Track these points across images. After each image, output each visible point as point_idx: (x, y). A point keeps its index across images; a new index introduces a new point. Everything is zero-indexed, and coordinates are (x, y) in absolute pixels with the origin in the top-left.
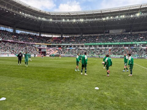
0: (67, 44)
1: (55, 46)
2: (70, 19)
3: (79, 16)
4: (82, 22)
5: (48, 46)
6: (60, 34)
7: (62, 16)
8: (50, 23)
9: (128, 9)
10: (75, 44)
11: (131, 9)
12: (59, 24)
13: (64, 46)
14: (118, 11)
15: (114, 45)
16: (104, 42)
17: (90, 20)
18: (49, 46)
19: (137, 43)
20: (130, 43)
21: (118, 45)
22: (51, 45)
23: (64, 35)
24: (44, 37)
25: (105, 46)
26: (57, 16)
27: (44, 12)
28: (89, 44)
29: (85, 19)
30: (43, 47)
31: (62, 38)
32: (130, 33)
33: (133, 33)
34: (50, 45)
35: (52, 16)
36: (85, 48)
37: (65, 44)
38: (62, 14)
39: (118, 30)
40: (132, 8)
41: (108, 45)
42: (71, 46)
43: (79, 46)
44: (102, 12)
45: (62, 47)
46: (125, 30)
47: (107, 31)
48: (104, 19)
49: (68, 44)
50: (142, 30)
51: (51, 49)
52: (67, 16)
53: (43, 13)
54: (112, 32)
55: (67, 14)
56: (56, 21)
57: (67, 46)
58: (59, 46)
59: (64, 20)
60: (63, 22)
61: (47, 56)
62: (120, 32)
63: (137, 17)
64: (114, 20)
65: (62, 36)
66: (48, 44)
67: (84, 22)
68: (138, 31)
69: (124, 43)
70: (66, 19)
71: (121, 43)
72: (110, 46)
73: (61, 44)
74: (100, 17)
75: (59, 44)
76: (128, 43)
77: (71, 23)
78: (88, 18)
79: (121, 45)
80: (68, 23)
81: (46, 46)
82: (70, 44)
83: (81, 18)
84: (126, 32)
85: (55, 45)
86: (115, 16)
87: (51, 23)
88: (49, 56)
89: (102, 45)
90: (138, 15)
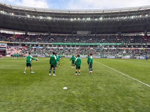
0: (33, 43)
1: (18, 45)
2: (36, 16)
3: (47, 13)
4: (50, 20)
5: (8, 44)
6: (25, 31)
7: (27, 11)
8: (11, 17)
9: (93, 13)
10: (42, 43)
11: (95, 13)
12: (22, 20)
13: (29, 45)
14: (85, 13)
15: (81, 46)
16: (72, 42)
17: (58, 19)
18: (10, 45)
19: (100, 44)
20: (95, 44)
21: (85, 45)
22: (13, 44)
23: (29, 32)
24: (3, 33)
25: (73, 46)
26: (21, 10)
27: (4, 4)
28: (58, 44)
29: (53, 17)
30: (1, 45)
31: (26, 36)
32: (94, 35)
33: (97, 35)
34: (11, 43)
35: (14, 10)
36: (54, 48)
37: (30, 43)
38: (26, 10)
39: (84, 32)
40: (97, 13)
41: (76, 45)
42: (37, 45)
43: (46, 45)
44: (70, 13)
45: (26, 45)
46: (90, 32)
47: (75, 32)
48: (72, 20)
49: (35, 43)
50: (104, 33)
51: (13, 48)
52: (33, 12)
53: (2, 5)
54: (79, 33)
55: (32, 10)
56: (20, 16)
57: (33, 45)
58: (23, 45)
59: (29, 16)
60: (27, 18)
61: (7, 56)
62: (86, 33)
63: (100, 21)
64: (81, 22)
65: (26, 33)
66: (9, 42)
67: (52, 21)
68: (101, 34)
69: (90, 44)
70: (31, 15)
71: (87, 44)
72: (77, 46)
73: (25, 43)
74: (69, 18)
75: (23, 43)
76: (92, 44)
77: (38, 20)
78: (56, 17)
79: (87, 46)
80: (34, 19)
81: (6, 44)
82: (36, 43)
83: (49, 16)
84: (92, 33)
85: (18, 43)
86: (81, 18)
87: (13, 18)
88: (10, 56)
89: (70, 45)
90: (101, 19)
